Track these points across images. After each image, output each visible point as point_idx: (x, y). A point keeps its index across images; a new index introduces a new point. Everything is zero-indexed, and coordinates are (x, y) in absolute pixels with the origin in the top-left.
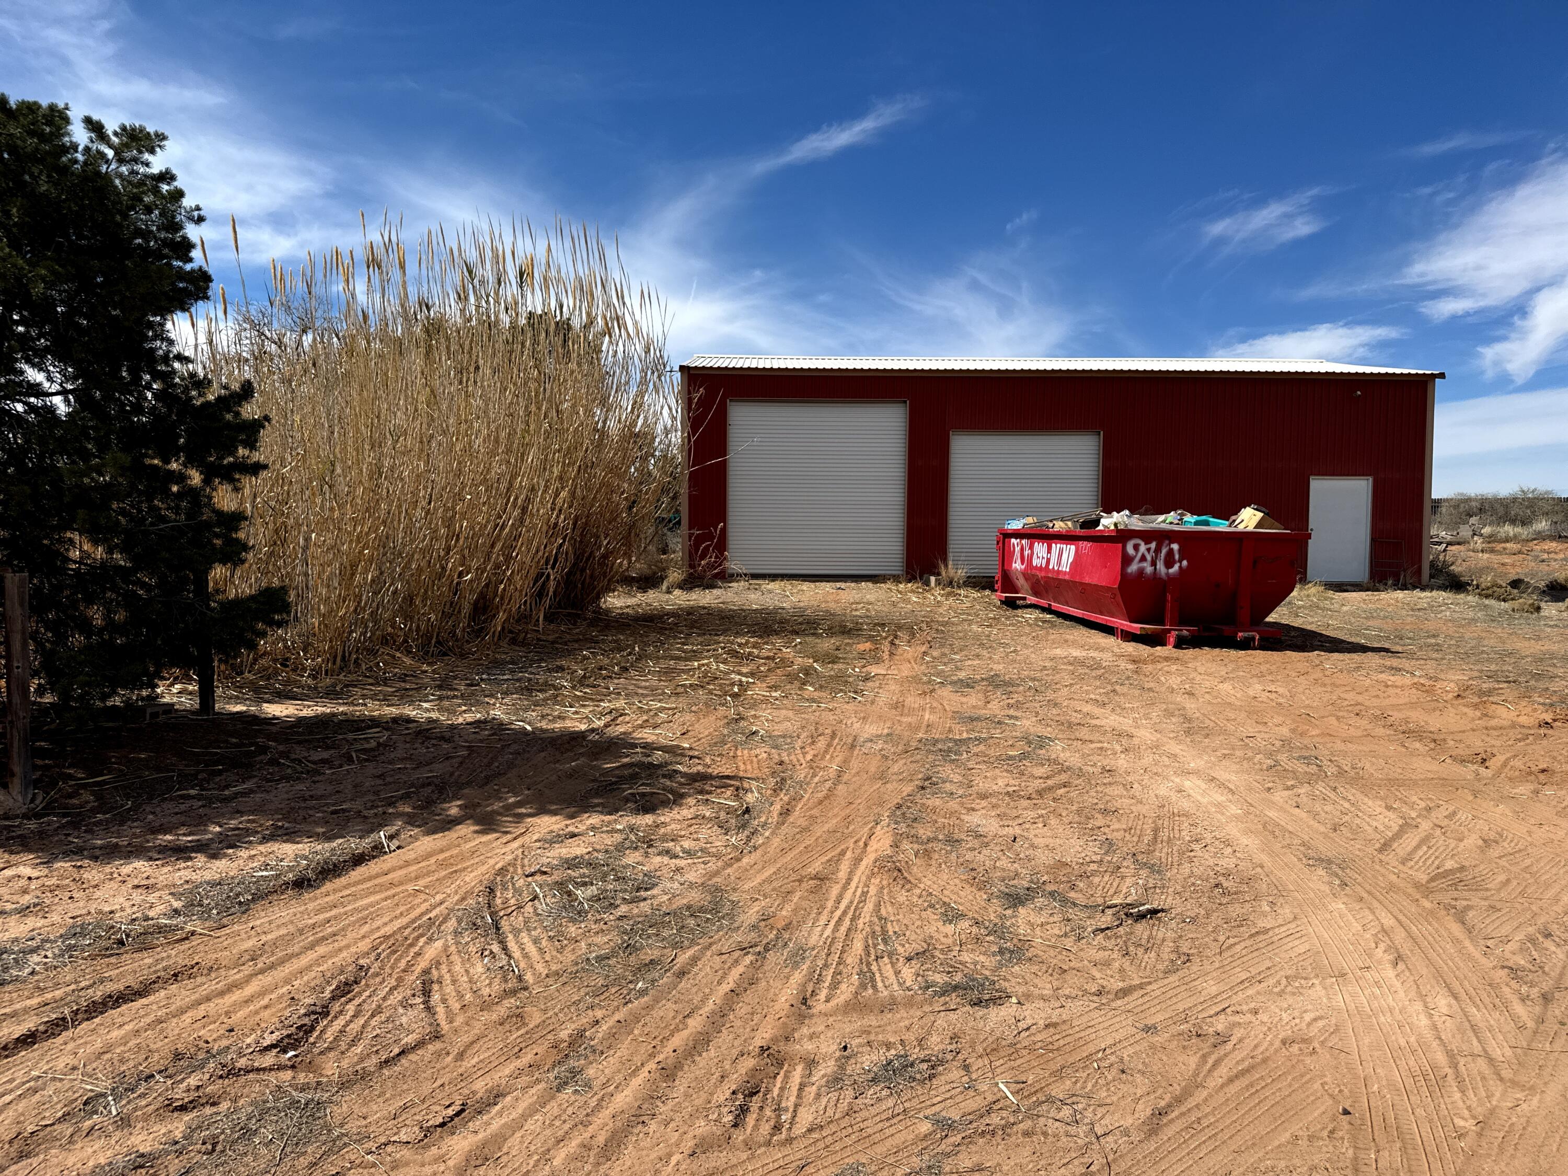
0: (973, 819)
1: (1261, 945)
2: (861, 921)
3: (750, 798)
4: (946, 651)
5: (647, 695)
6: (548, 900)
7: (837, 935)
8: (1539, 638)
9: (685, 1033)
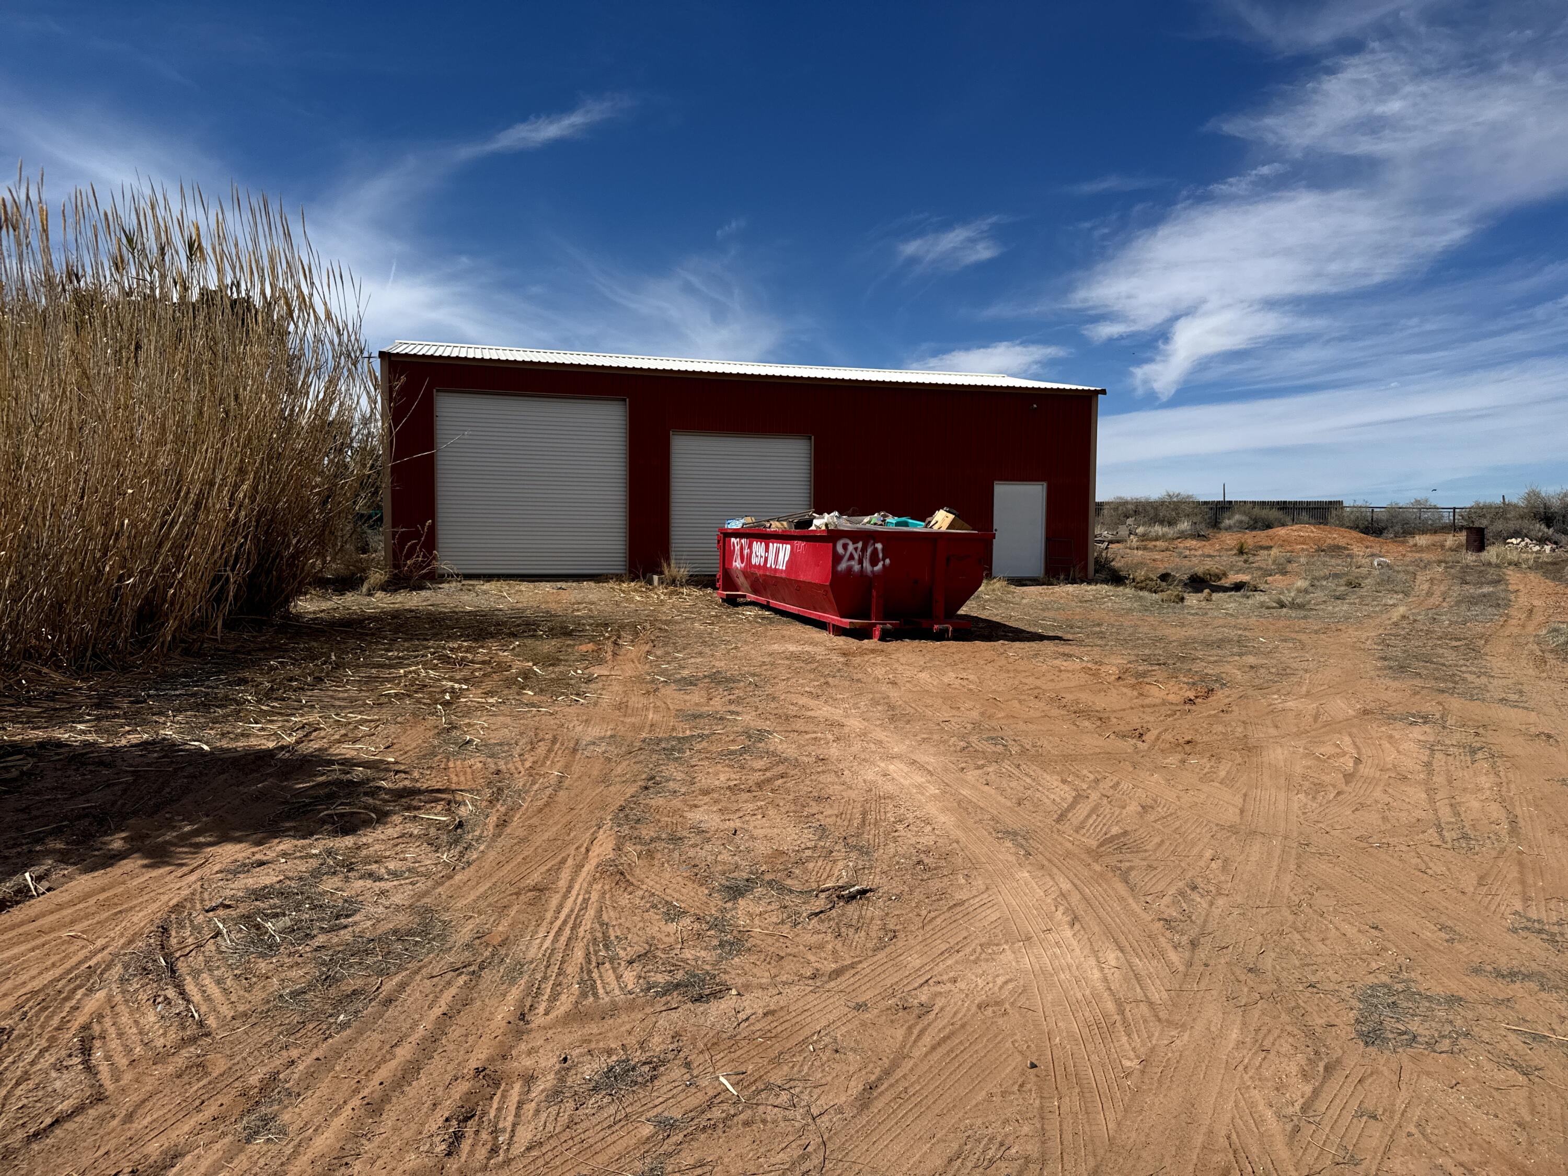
0: (695, 816)
1: (958, 917)
2: (582, 929)
3: (463, 812)
4: (670, 649)
5: (345, 707)
6: (233, 936)
7: (557, 945)
8: (1183, 625)
9: (393, 1064)
